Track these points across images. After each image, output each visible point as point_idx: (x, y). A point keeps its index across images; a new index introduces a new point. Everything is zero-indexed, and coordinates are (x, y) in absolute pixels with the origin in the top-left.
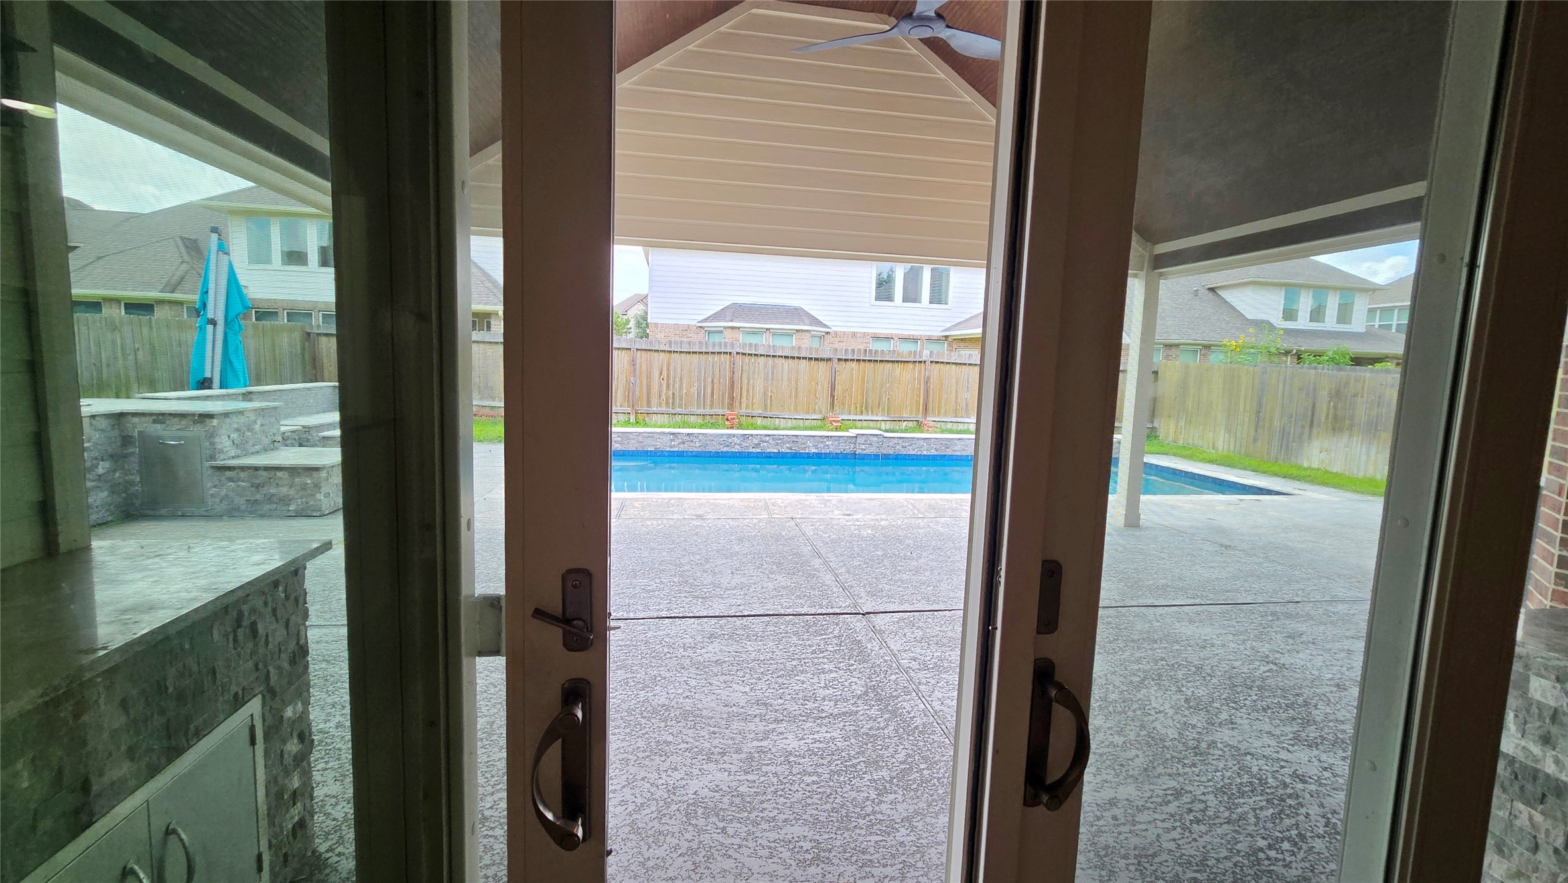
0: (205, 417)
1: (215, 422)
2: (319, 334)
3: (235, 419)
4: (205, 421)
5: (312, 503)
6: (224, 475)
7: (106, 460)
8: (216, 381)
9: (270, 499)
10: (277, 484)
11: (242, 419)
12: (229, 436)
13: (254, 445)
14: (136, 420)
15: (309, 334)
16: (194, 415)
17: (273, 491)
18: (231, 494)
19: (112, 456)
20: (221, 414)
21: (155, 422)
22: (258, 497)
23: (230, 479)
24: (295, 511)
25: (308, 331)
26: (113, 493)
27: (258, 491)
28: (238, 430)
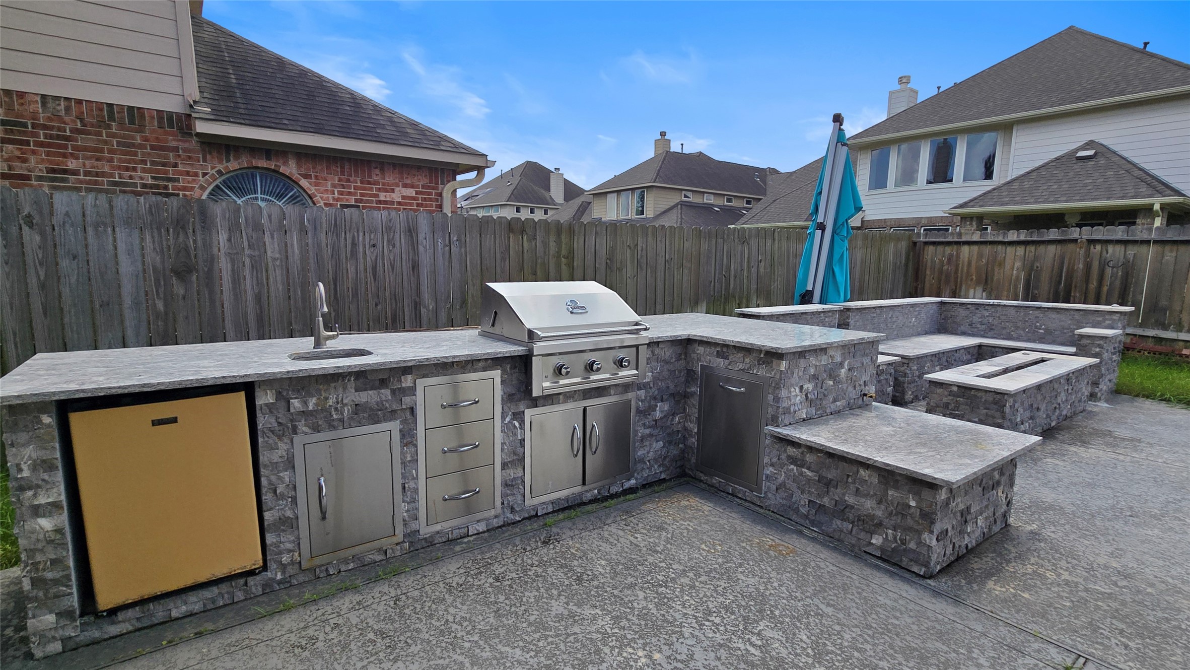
0: (773, 355)
1: (784, 365)
2: (926, 243)
3: (813, 360)
4: (772, 362)
5: (912, 545)
6: (785, 451)
7: (666, 400)
8: (817, 295)
9: (842, 510)
10: (858, 489)
11: (824, 360)
12: (801, 388)
13: (835, 401)
14: (701, 350)
15: (915, 243)
16: (761, 351)
17: (850, 499)
18: (790, 484)
19: (673, 395)
20: (794, 353)
21: (719, 355)
22: (826, 501)
23: (793, 460)
24: (881, 548)
25: (915, 240)
26: (670, 443)
27: (828, 492)
28: (815, 377)
